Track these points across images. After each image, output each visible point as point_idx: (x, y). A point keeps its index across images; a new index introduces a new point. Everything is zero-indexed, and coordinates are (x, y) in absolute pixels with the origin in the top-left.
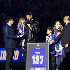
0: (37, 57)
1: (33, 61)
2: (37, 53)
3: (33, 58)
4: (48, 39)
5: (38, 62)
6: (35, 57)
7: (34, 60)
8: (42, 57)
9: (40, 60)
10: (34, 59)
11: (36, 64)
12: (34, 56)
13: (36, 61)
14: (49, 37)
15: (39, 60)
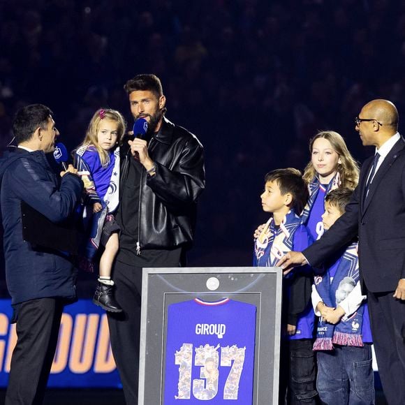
0: (207, 353)
1: (181, 380)
2: (202, 329)
3: (177, 363)
4: (270, 245)
5: (213, 387)
6: (194, 353)
7: (185, 375)
8: (235, 356)
9: (224, 372)
10: (185, 365)
11: (197, 396)
12: (187, 349)
13: (195, 382)
14: (275, 228)
15: (214, 376)
